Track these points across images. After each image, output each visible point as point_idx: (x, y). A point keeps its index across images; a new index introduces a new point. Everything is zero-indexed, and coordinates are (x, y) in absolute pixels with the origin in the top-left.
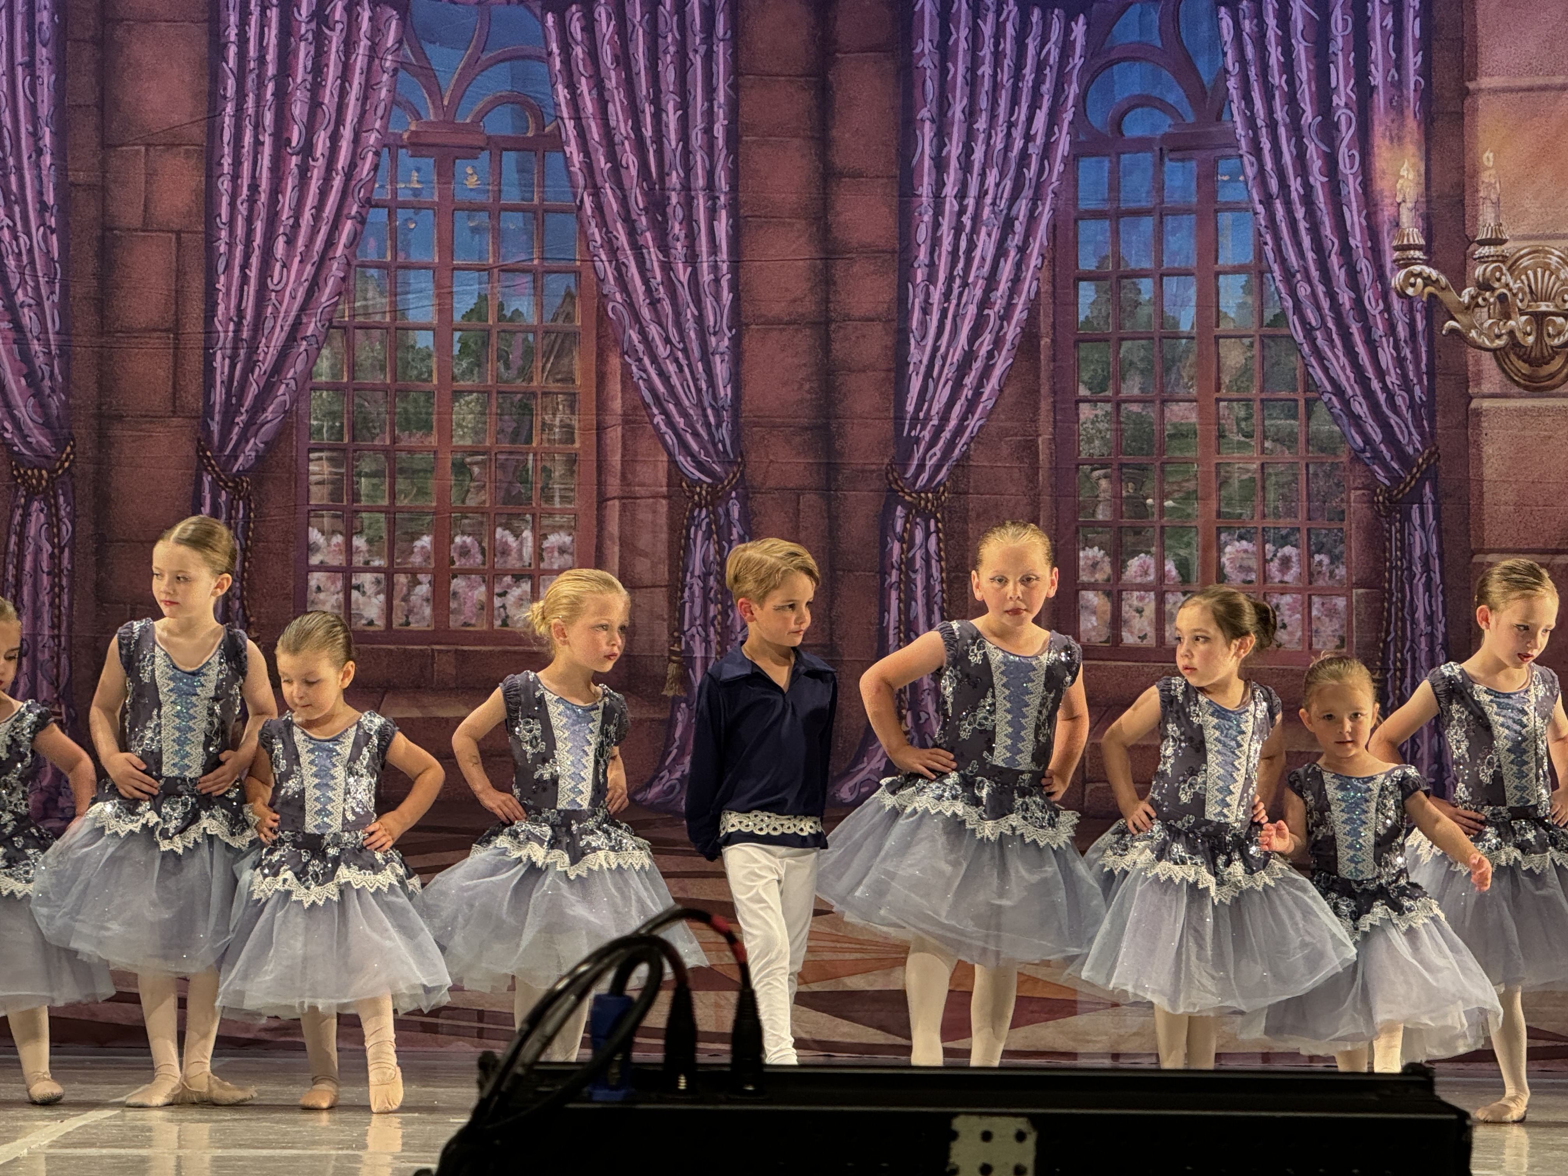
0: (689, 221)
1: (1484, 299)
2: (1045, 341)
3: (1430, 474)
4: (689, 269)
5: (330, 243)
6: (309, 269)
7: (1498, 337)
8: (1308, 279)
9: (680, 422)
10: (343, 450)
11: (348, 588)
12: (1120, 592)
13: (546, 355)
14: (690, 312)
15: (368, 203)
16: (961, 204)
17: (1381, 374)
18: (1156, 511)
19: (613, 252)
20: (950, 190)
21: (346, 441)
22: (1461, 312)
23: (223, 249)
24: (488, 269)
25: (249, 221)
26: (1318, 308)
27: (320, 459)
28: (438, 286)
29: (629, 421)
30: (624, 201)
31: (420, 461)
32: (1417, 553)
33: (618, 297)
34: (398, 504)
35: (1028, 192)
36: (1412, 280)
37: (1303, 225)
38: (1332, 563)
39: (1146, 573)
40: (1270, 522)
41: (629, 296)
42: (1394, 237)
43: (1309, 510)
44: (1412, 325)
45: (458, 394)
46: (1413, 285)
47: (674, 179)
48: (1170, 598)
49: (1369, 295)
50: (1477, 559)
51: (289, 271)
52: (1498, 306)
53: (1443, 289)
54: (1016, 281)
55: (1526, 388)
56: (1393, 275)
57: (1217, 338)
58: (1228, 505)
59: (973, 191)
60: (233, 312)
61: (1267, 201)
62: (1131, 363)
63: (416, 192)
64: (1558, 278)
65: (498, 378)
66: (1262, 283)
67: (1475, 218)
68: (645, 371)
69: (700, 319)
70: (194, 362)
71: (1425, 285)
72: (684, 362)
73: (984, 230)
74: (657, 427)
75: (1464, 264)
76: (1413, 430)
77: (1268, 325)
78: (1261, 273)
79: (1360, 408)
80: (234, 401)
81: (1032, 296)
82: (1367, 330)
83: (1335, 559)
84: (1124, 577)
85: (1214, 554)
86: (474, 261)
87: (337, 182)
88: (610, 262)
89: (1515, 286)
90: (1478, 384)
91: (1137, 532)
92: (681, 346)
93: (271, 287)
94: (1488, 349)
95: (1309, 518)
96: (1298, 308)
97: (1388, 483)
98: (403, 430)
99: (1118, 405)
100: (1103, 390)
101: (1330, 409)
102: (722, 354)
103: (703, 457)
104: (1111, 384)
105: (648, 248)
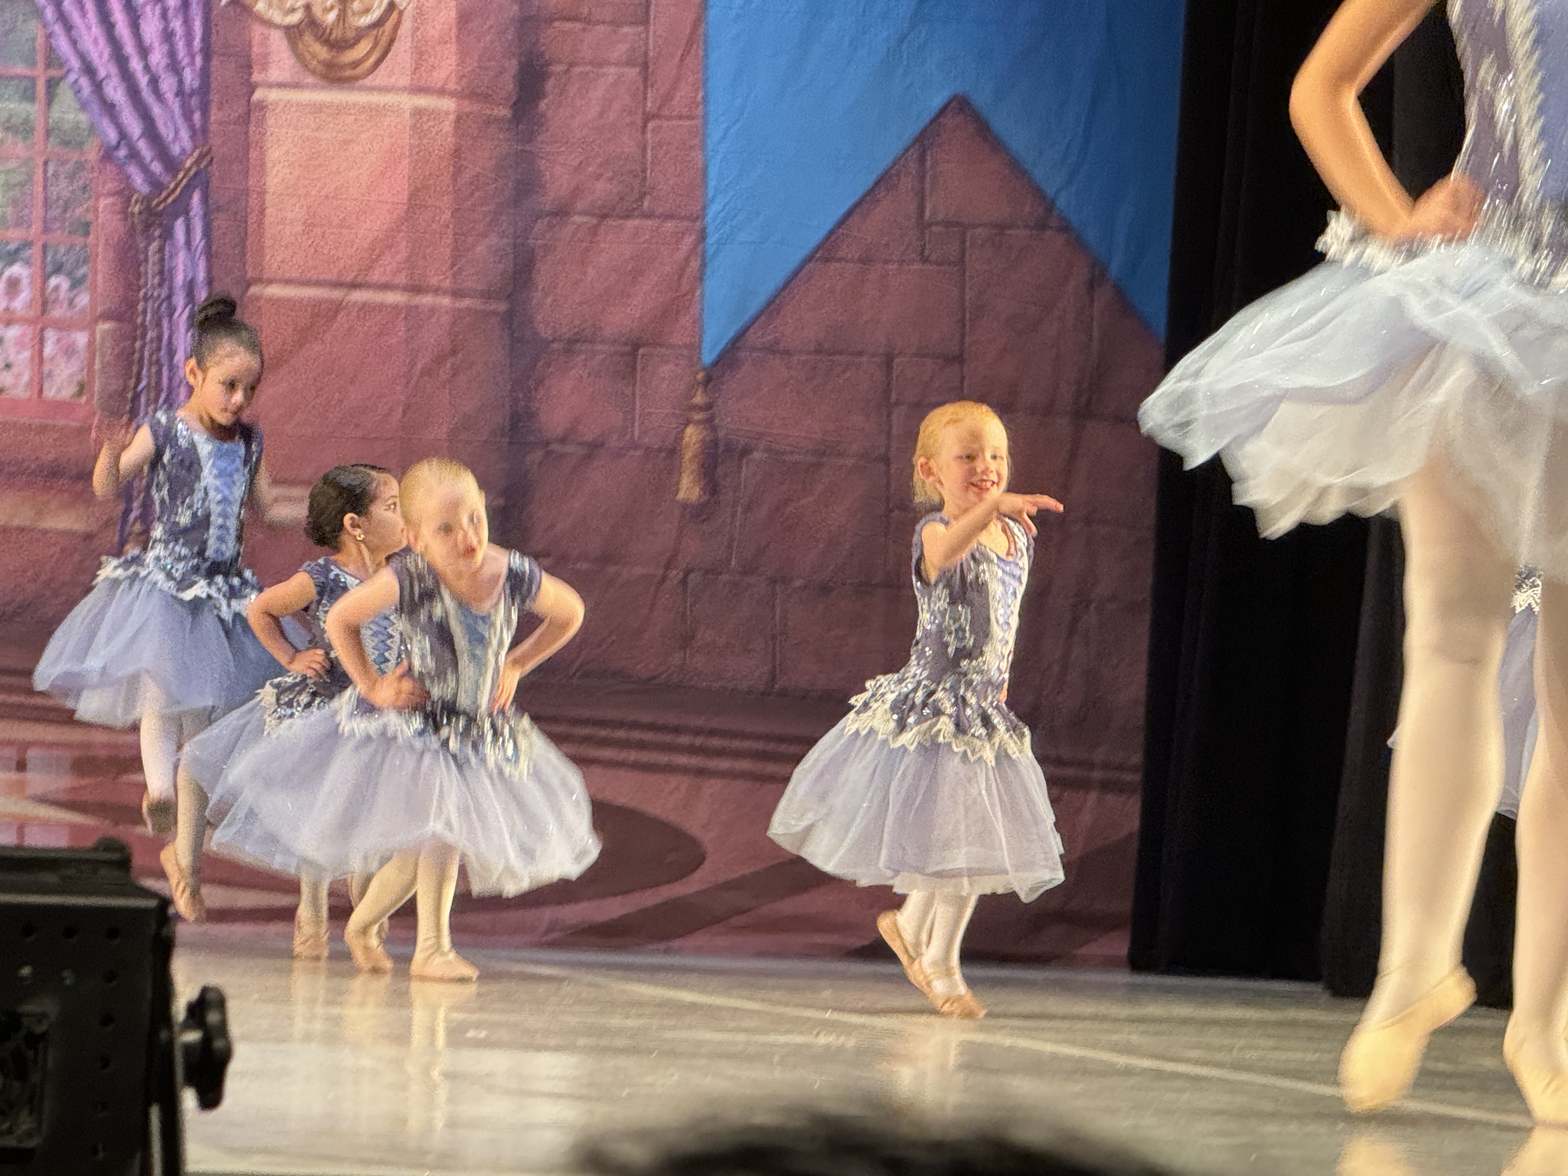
3: (201, 180)
7: (292, 11)
17: (144, 51)
32: (180, 279)
38: (73, 287)
43: (45, 220)
50: (254, 290)
55: (324, 77)
76: (180, 123)
83: (76, 284)
90: (265, 70)
94: (278, 27)
95: (46, 230)
97: (146, 189)
101: (76, 93)
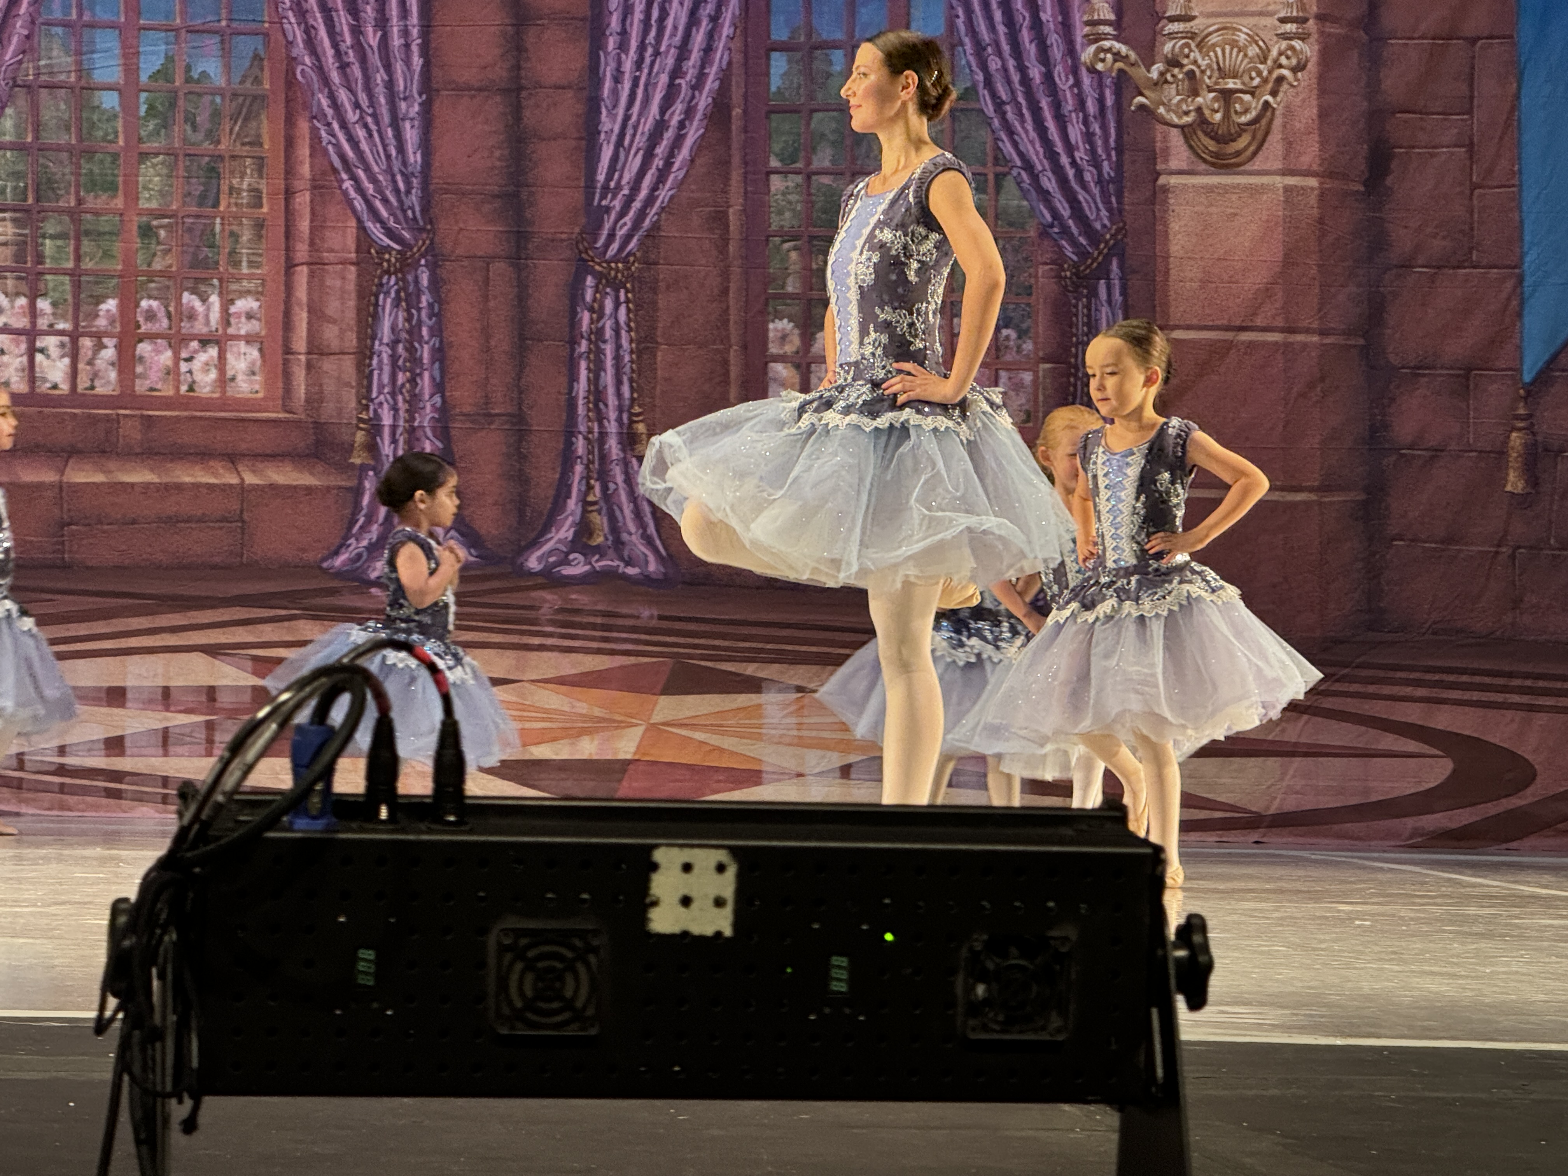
1: (1173, 76)
2: (737, 112)
3: (1118, 250)
4: (379, 34)
5: (14, 1)
7: (1187, 113)
8: (999, 53)
9: (370, 188)
10: (27, 211)
11: (32, 351)
12: (809, 365)
13: (234, 119)
14: (380, 77)
17: (1070, 149)
19: (302, 14)
21: (30, 201)
22: (1149, 88)
24: (177, 30)
26: (1009, 81)
27: (4, 219)
28: (124, 46)
29: (316, 187)
31: (105, 223)
33: (307, 60)
34: (83, 266)
36: (1102, 55)
38: (1019, 337)
41: (318, 60)
42: (1085, 13)
44: (1101, 101)
45: (144, 156)
46: (1103, 60)
49: (1059, 71)
52: (1186, 82)
53: (1133, 65)
54: (708, 50)
55: (1213, 165)
56: (1083, 50)
62: (823, 135)
64: (1246, 55)
65: (185, 140)
68: (334, 135)
69: (390, 84)
71: (1115, 61)
72: (373, 127)
74: (345, 193)
75: (1153, 40)
76: (1100, 205)
79: (1049, 183)
81: (724, 66)
82: (1057, 106)
83: (1022, 334)
84: (813, 350)
86: (161, 21)
88: (299, 24)
89: (1203, 63)
90: (1166, 161)
92: (370, 111)
94: (1176, 126)
96: (989, 82)
97: (1075, 258)
98: (88, 192)
99: (809, 177)
100: (794, 162)
101: (1018, 184)
102: (412, 119)
103: (392, 223)
104: (802, 154)
105: (337, 11)
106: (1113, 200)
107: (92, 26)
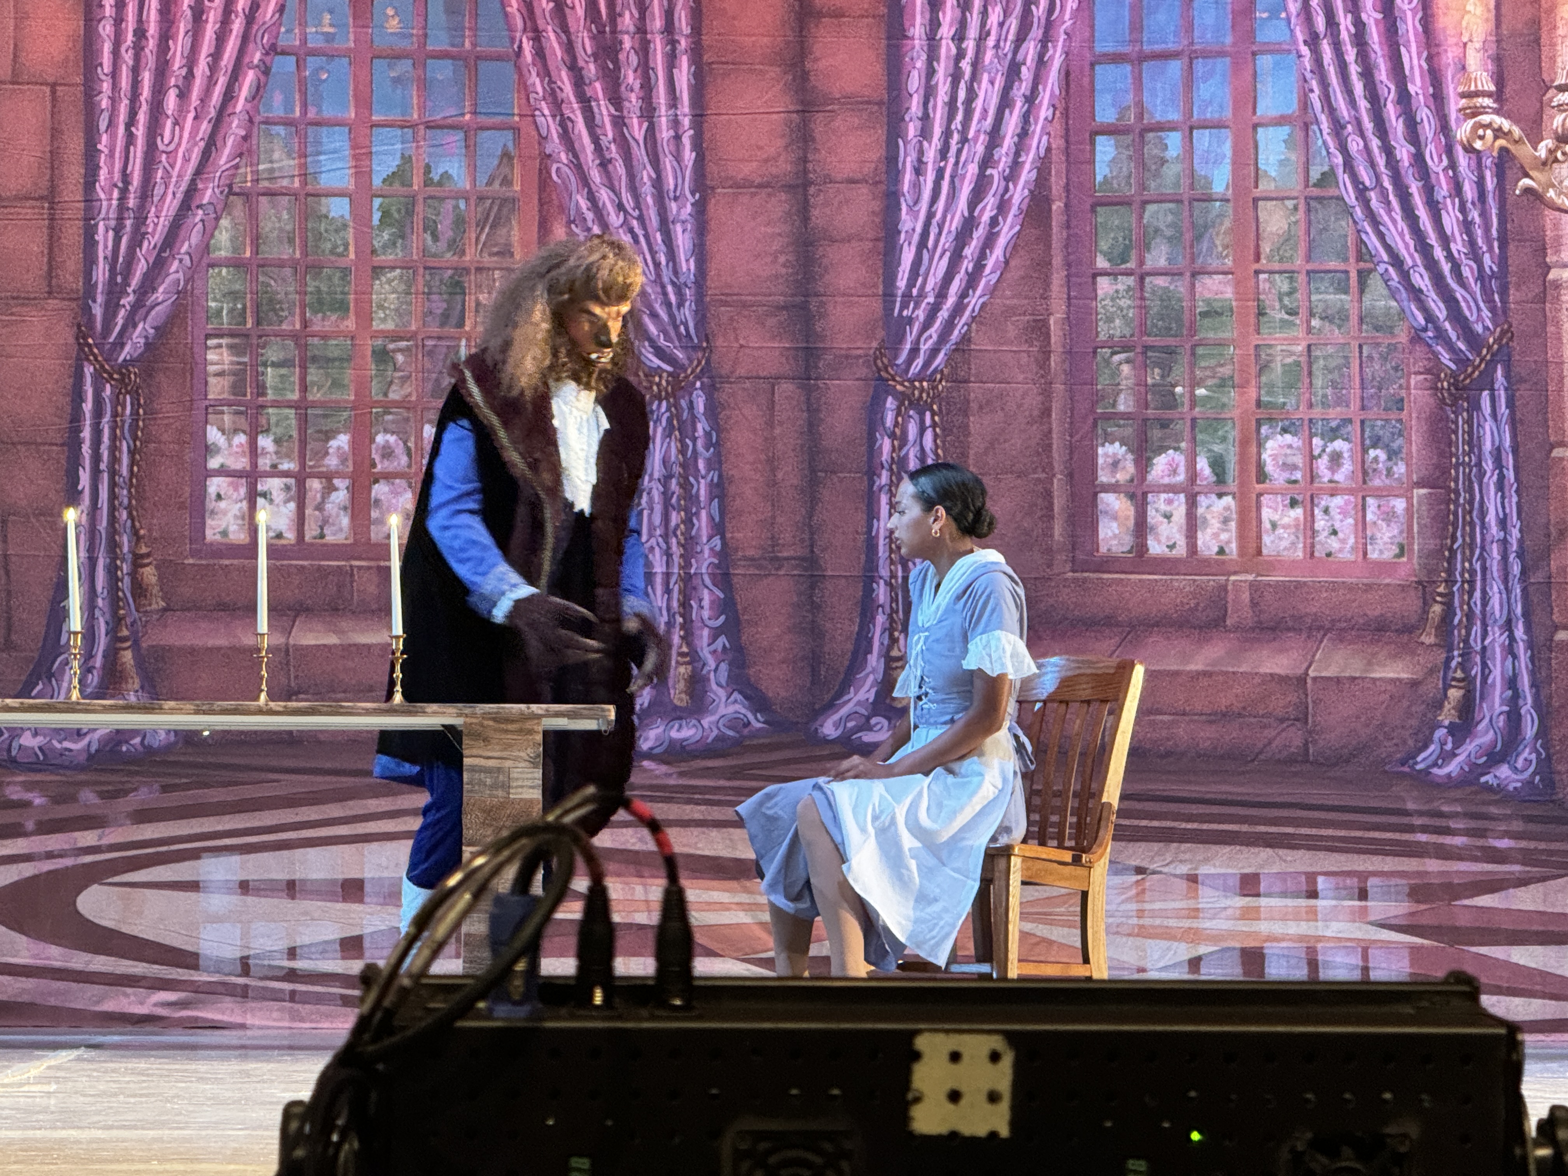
0: (645, 69)
1: (1563, 154)
2: (1057, 206)
3: (1503, 355)
4: (645, 125)
5: (229, 96)
6: (205, 127)
8: (1361, 131)
10: (246, 336)
11: (253, 496)
12: (1145, 494)
13: (480, 227)
14: (646, 175)
15: (273, 50)
16: (959, 48)
17: (1445, 240)
18: (1186, 400)
19: (557, 104)
20: (946, 31)
21: (249, 325)
22: (1536, 168)
23: (105, 103)
24: (413, 126)
25: (136, 71)
26: (1373, 164)
27: (220, 346)
28: (355, 146)
30: (569, 48)
31: (335, 347)
32: (1488, 446)
33: (563, 156)
34: (310, 398)
35: (1036, 32)
36: (1481, 132)
37: (1354, 70)
38: (1389, 459)
39: (1174, 472)
40: (1317, 412)
41: (576, 156)
42: (1459, 83)
43: (1362, 399)
44: (1480, 184)
45: (377, 271)
46: (1481, 138)
47: (627, 21)
48: (1202, 500)
49: (1430, 149)
50: (1557, 453)
51: (182, 130)
53: (1516, 142)
54: (1024, 134)
56: (1459, 126)
57: (1256, 200)
58: (1268, 393)
59: (973, 32)
60: (117, 176)
61: (1313, 41)
62: (1157, 230)
63: (329, 38)
65: (425, 251)
66: (1307, 135)
67: (1553, 59)
69: (658, 183)
70: (72, 234)
71: (1496, 138)
72: (640, 232)
73: (986, 77)
75: (1540, 113)
76: (1482, 305)
77: (1315, 185)
78: (1306, 127)
79: (1422, 280)
80: (119, 279)
81: (1042, 154)
82: (1429, 190)
83: (1392, 454)
84: (1150, 477)
85: (1254, 449)
86: (395, 116)
87: (237, 25)
88: (554, 116)
90: (1557, 252)
91: (1164, 424)
92: (636, 213)
93: (161, 147)
95: (1363, 408)
96: (1349, 165)
97: (1453, 367)
98: (315, 312)
99: (1142, 279)
100: (1124, 261)
101: (1386, 282)
102: (683, 222)
103: (662, 342)
104: (1133, 254)
105: (597, 100)
106: (1496, 297)
107: (318, 124)
